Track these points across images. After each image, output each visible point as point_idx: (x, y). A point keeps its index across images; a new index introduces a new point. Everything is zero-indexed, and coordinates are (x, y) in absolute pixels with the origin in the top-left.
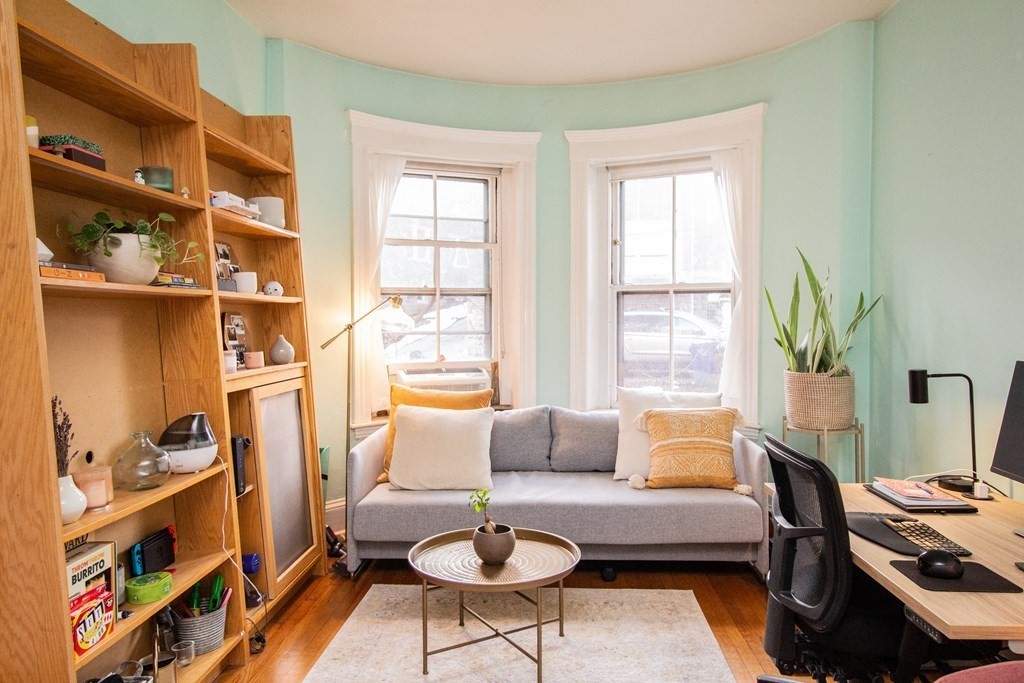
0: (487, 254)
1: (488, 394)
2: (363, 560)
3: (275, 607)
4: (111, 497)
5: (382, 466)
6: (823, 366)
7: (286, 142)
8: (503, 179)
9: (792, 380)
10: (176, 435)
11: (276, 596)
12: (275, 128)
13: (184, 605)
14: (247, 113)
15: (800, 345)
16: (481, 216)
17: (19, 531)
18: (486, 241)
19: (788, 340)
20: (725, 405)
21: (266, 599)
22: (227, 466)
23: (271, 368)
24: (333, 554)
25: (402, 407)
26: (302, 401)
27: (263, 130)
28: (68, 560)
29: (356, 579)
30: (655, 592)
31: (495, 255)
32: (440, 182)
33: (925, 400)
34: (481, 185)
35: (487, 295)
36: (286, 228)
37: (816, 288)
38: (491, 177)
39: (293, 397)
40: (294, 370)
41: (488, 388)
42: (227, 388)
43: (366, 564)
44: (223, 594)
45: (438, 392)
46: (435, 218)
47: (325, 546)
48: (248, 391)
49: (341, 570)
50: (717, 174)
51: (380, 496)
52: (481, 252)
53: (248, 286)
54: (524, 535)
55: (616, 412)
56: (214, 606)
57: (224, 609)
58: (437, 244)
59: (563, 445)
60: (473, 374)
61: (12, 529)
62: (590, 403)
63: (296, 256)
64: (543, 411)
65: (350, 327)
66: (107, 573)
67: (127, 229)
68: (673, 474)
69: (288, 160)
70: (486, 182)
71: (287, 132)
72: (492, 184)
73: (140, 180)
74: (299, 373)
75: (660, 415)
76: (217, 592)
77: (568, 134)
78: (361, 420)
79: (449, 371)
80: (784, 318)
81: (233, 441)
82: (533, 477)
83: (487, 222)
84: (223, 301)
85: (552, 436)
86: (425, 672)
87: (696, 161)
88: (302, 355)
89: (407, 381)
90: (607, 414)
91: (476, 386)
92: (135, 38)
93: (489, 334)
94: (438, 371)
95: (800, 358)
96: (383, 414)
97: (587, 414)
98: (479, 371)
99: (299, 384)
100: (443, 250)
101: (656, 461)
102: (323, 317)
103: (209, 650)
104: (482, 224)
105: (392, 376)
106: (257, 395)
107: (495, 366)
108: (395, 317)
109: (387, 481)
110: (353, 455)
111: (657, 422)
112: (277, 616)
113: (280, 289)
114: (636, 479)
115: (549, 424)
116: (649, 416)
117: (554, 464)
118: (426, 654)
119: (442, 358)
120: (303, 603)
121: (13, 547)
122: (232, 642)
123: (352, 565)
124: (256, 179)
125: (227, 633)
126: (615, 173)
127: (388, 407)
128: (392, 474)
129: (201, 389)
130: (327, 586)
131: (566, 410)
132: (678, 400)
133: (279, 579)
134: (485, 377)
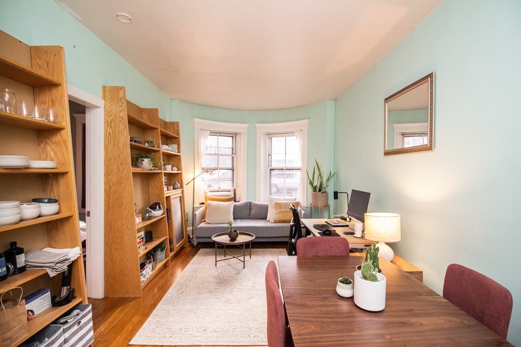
0: (233, 157)
1: (233, 198)
2: (198, 243)
3: (175, 253)
4: (141, 221)
5: (203, 217)
6: (320, 190)
7: (178, 129)
8: (238, 136)
9: (312, 194)
10: (153, 207)
11: (176, 250)
12: (175, 125)
13: (155, 250)
14: (167, 121)
15: (315, 185)
16: (231, 146)
17: (127, 226)
18: (233, 154)
19: (311, 183)
20: (297, 200)
21: (174, 251)
22: (166, 215)
23: (174, 190)
24: (190, 242)
25: (209, 202)
26: (182, 199)
27: (171, 125)
28: (138, 233)
29: (196, 248)
30: (276, 249)
31: (235, 158)
32: (219, 137)
33: (337, 199)
34: (231, 138)
35: (233, 170)
36: (178, 152)
37: (319, 170)
38: (234, 135)
39: (179, 198)
40: (179, 191)
41: (233, 196)
42: (166, 196)
43: (199, 243)
44: (165, 248)
45: (219, 197)
46: (218, 147)
47: (187, 240)
48: (169, 196)
49: (192, 246)
50: (297, 137)
51: (203, 225)
52: (231, 157)
53: (169, 169)
54: (241, 234)
55: (268, 203)
56: (162, 250)
57: (165, 251)
58: (218, 155)
59: (253, 212)
60: (228, 192)
61: (125, 226)
62: (261, 201)
63: (180, 160)
64: (248, 202)
65: (194, 179)
66: (143, 238)
67: (146, 157)
68: (282, 219)
69: (178, 134)
70: (233, 137)
71: (178, 126)
72: (234, 138)
73: (147, 145)
74: (181, 192)
75: (278, 203)
76: (163, 247)
77: (256, 125)
78: (197, 205)
79: (221, 191)
80: (311, 178)
81: (167, 209)
82: (245, 220)
83: (233, 149)
84: (164, 173)
85: (250, 209)
86: (216, 266)
87: (291, 133)
88: (182, 187)
89: (209, 194)
90: (265, 203)
91: (229, 196)
92: (142, 106)
93: (233, 181)
94: (218, 191)
95: (315, 189)
96: (202, 203)
97: (260, 203)
98: (230, 191)
99: (181, 195)
100: (220, 157)
101: (278, 215)
102: (187, 176)
103: (162, 261)
104: (231, 149)
105: (205, 193)
106: (172, 197)
107: (235, 190)
108: (206, 176)
109: (205, 221)
110: (195, 214)
111: (278, 205)
112: (177, 255)
113: (176, 169)
114: (272, 220)
115: (249, 206)
116: (276, 204)
117: (251, 217)
118: (216, 261)
119: (219, 188)
120: (182, 253)
121: (126, 230)
122: (167, 259)
123: (195, 244)
124: (169, 139)
125: (165, 258)
126: (270, 135)
127: (204, 201)
128: (206, 219)
129: (159, 196)
130: (188, 249)
131: (254, 202)
132: (284, 199)
133: (177, 246)
134: (232, 193)
